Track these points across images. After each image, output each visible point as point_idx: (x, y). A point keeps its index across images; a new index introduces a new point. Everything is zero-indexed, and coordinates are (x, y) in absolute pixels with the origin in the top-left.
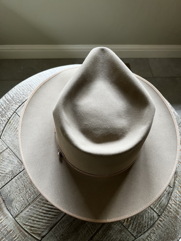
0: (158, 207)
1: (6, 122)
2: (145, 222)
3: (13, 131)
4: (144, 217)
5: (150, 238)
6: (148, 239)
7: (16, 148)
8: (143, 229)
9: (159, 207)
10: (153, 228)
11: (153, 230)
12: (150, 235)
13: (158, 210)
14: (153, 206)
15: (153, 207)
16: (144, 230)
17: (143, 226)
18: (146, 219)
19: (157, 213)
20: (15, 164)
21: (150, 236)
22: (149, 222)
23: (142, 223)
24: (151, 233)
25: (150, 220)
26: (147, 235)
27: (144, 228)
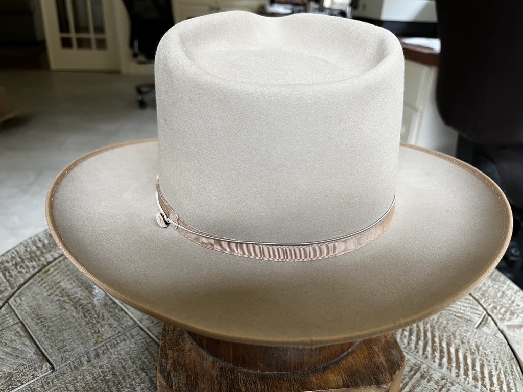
1: (36, 270)
3: (47, 288)
7: (42, 322)
20: (24, 358)
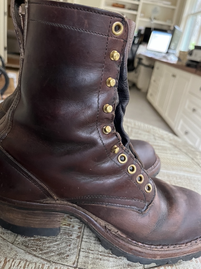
0: (90, 256)
2: (49, 247)
4: (57, 243)
5: (25, 265)
6: (20, 262)
8: (34, 248)
9: (90, 259)
10: (47, 264)
11: (43, 265)
12: (31, 263)
13: (85, 259)
14: (85, 249)
15: (83, 249)
16: (33, 250)
17: (40, 246)
18: (55, 246)
19: (80, 261)
21: (27, 264)
22: (53, 254)
23: (45, 243)
24: (34, 264)
25: (58, 254)
26: (26, 258)
27: (37, 249)
